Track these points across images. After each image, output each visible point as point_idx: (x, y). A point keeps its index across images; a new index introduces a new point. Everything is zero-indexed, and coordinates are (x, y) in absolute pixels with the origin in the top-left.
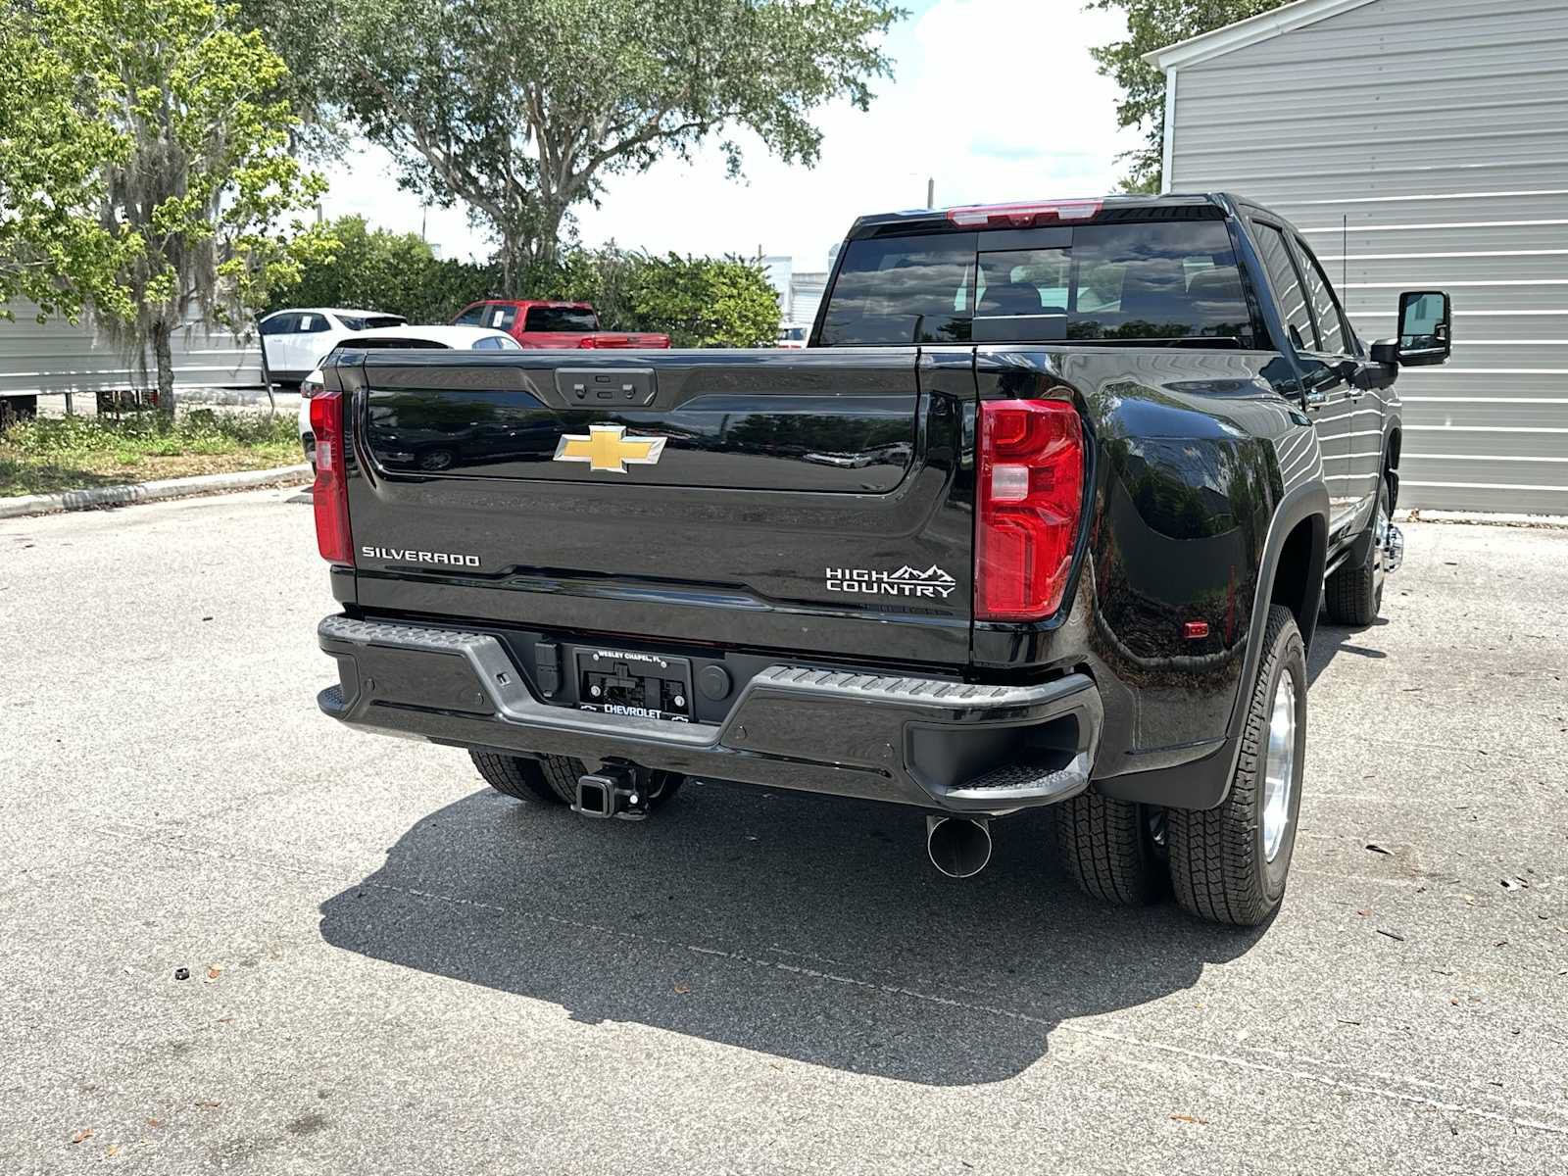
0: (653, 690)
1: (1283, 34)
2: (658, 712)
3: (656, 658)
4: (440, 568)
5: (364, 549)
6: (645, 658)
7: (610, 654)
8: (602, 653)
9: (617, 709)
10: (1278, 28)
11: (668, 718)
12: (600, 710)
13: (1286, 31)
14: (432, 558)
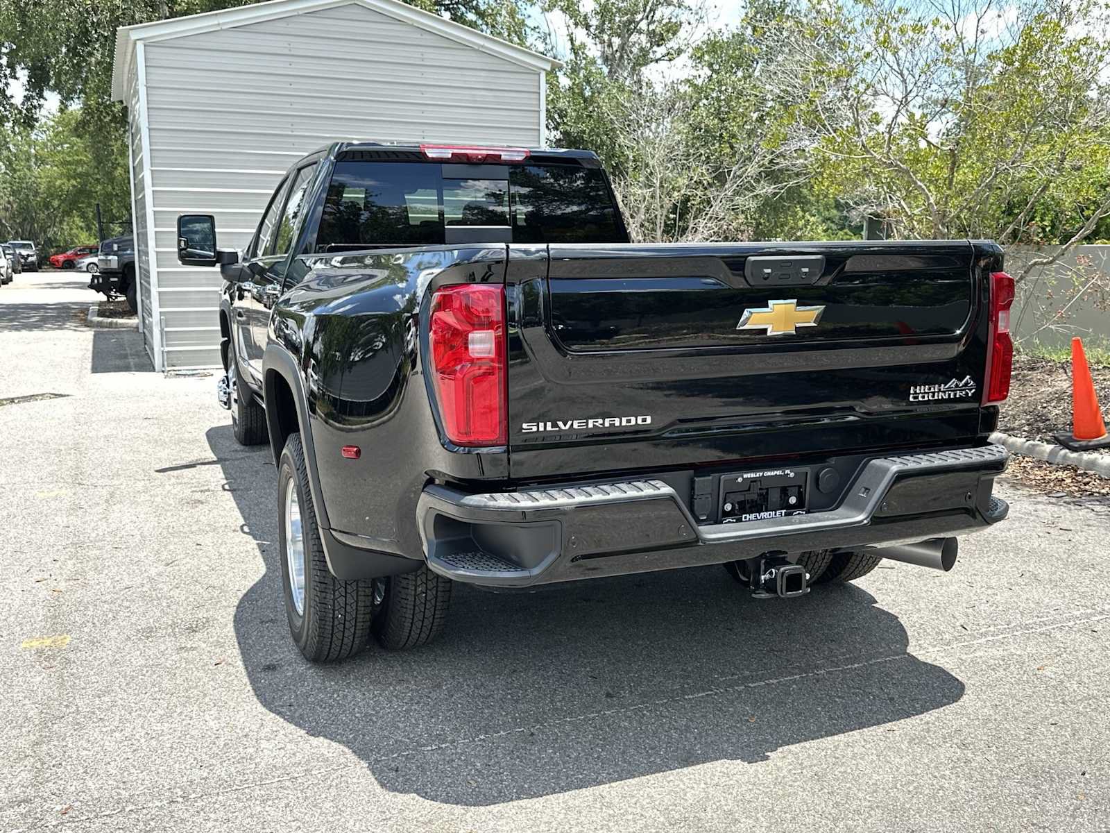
0: (774, 496)
1: (222, 30)
2: (783, 511)
3: (787, 471)
4: (612, 430)
5: (525, 426)
6: (779, 473)
7: (753, 475)
8: (745, 476)
9: (752, 516)
10: (219, 24)
11: (791, 514)
12: (739, 520)
13: (224, 27)
14: (603, 424)
